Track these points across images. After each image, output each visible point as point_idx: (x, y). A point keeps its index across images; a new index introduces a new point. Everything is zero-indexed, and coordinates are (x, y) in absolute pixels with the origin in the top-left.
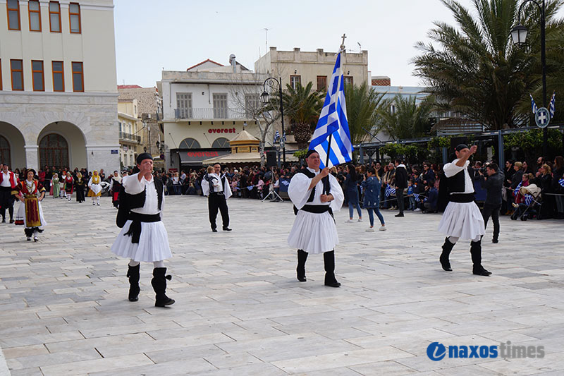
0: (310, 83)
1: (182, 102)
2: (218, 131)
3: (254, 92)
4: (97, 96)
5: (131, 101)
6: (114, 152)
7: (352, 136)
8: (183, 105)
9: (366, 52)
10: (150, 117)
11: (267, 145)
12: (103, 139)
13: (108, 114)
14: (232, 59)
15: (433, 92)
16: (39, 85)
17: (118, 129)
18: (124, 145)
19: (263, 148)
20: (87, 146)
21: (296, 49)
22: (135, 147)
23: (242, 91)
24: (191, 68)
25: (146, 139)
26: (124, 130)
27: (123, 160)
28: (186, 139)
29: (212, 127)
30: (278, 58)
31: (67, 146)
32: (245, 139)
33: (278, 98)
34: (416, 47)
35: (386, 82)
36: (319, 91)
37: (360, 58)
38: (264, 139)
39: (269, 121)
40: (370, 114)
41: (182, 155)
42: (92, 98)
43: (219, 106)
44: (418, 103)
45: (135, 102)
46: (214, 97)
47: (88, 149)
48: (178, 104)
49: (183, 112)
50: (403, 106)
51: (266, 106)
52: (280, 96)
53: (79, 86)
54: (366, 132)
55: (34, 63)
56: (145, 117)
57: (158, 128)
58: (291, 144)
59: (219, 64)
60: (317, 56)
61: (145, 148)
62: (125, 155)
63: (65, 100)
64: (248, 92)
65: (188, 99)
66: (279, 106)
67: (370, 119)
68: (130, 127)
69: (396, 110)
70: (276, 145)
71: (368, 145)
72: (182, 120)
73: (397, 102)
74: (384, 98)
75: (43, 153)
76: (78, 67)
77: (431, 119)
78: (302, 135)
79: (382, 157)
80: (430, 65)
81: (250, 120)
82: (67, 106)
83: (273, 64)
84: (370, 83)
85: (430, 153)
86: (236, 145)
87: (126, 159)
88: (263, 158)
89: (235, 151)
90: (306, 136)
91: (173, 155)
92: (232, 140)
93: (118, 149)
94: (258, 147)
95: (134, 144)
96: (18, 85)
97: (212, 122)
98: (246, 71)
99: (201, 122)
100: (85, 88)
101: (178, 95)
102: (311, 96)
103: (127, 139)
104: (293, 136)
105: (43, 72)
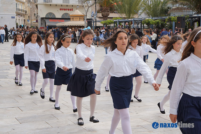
2: (65, 10)
7: (129, 14)
10: (31, 1)
11: (88, 18)
12: (7, 11)
17: (15, 6)
18: (18, 15)
19: (86, 19)
22: (24, 16)
25: (29, 12)
26: (19, 7)
27: (18, 22)
28: (49, 13)
29: (62, 8)
32: (77, 14)
38: (86, 15)
39: (89, 5)
40: (138, 4)
41: (47, 21)
54: (136, 13)
56: (29, 1)
57: (35, 7)
58: (100, 18)
61: (29, 16)
62: (19, 20)
67: (138, 7)
68: (22, 6)
69: (151, 3)
70: (93, 18)
71: (137, 19)
72: (47, 3)
78: (105, 13)
79: (143, 25)
81: (80, 5)
85: (167, 24)
86: (73, 17)
87: (19, 22)
88: (86, 24)
89: (72, 20)
90: (107, 14)
91: (42, 20)
92: (71, 14)
93: (15, 16)
94: (84, 18)
95: (24, 14)
97: (62, 5)
99: (56, 5)
103: (20, 12)
104: (101, 14)
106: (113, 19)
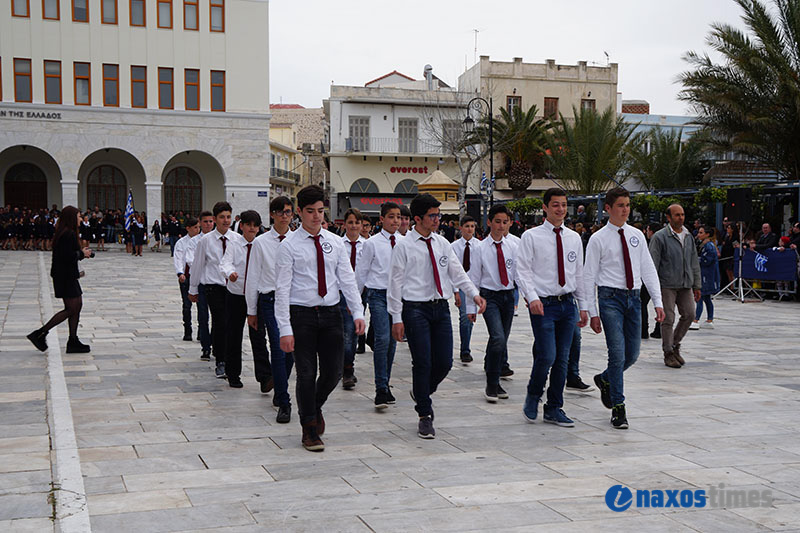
0: (534, 107)
1: (357, 129)
2: (404, 170)
3: (454, 118)
4: (242, 118)
5: (288, 125)
6: (264, 194)
7: (589, 181)
8: (357, 133)
9: (615, 66)
10: (313, 148)
11: (469, 192)
12: (248, 176)
13: (256, 143)
14: (427, 71)
15: (707, 124)
16: (167, 101)
17: (269, 163)
18: (277, 186)
19: (463, 195)
20: (226, 184)
21: (516, 59)
22: (292, 189)
23: (438, 116)
24: (370, 83)
25: (307, 178)
26: (278, 165)
28: (359, 180)
29: (396, 165)
30: (491, 71)
31: (200, 181)
32: (440, 183)
33: (487, 126)
34: (685, 59)
35: (643, 108)
36: (545, 118)
37: (607, 74)
38: (465, 183)
39: (474, 157)
40: (616, 153)
41: (354, 202)
42: (235, 120)
43: (406, 136)
44: (685, 138)
45: (295, 128)
46: (400, 123)
47: (227, 189)
48: (351, 132)
49: (357, 143)
50: (663, 143)
51: (470, 137)
52: (491, 126)
53: (219, 103)
54: (610, 177)
55: (162, 71)
56: (306, 148)
57: (323, 163)
58: (503, 191)
59: (409, 78)
60: (546, 70)
63: (199, 122)
64: (445, 118)
65: (365, 125)
66: (488, 138)
67: (615, 160)
68: (286, 162)
70: (483, 193)
72: (354, 153)
73: (654, 137)
74: (637, 130)
75: (169, 192)
76: (218, 77)
77: (703, 162)
78: (519, 180)
80: (704, 85)
81: (447, 156)
82: (202, 130)
83: (484, 80)
85: (700, 210)
88: (463, 209)
90: (524, 180)
91: (342, 200)
92: (421, 183)
93: (268, 190)
94: (457, 194)
95: (291, 184)
96: (139, 100)
97: (396, 158)
98: (446, 89)
99: (381, 157)
100: (227, 108)
101: (352, 119)
102: (534, 125)
103: (282, 178)
104: (507, 180)
105: (172, 84)
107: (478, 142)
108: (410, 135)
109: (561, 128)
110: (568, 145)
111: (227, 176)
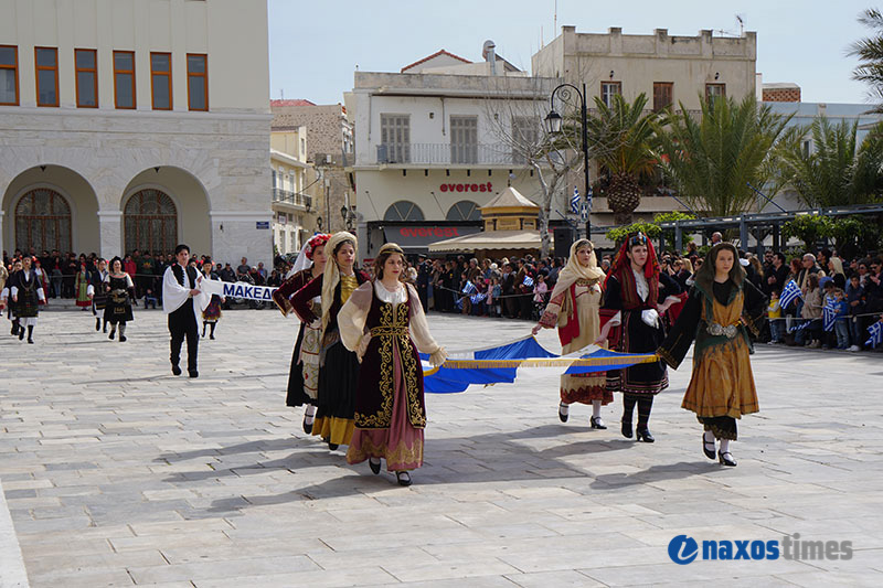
0: (643, 96)
1: (392, 131)
2: (460, 188)
3: (530, 113)
4: (232, 120)
5: (294, 129)
6: (263, 226)
7: (724, 198)
8: (392, 138)
9: (752, 35)
10: (329, 160)
11: (554, 216)
12: (241, 200)
13: (252, 154)
14: (488, 49)
16: (126, 99)
17: (270, 182)
18: (280, 213)
19: (545, 221)
20: (211, 213)
22: (301, 218)
23: (508, 111)
24: (409, 67)
25: (321, 201)
26: (281, 184)
27: (277, 242)
28: (397, 203)
29: (448, 181)
30: (579, 47)
31: (176, 213)
32: (512, 204)
33: (579, 124)
34: (863, 20)
35: (793, 94)
36: (656, 112)
37: (741, 47)
38: (549, 205)
39: (560, 168)
40: (760, 156)
41: (389, 233)
42: (222, 123)
43: (461, 141)
45: (303, 132)
46: (453, 121)
47: (213, 219)
48: (384, 136)
49: (392, 152)
50: (831, 141)
51: (553, 140)
52: (585, 124)
53: (199, 101)
54: (749, 189)
55: (119, 56)
56: (320, 160)
57: (346, 182)
59: (463, 60)
60: (654, 44)
61: (320, 218)
62: (282, 233)
63: (172, 127)
64: (519, 114)
65: (403, 127)
66: (579, 141)
67: (760, 168)
68: (292, 181)
69: (813, 150)
70: (574, 217)
71: (757, 218)
72: (390, 166)
73: (817, 134)
74: (791, 124)
75: (131, 226)
76: (198, 66)
78: (623, 198)
81: (521, 167)
82: (176, 138)
83: (567, 60)
84: (759, 96)
86: (495, 215)
87: (283, 240)
88: (546, 241)
89: (492, 226)
90: (630, 199)
91: (373, 232)
92: (485, 206)
93: (270, 219)
94: (537, 220)
95: (299, 211)
96: (87, 98)
97: (448, 171)
98: (514, 74)
99: (426, 171)
100: (211, 105)
101: (384, 119)
102: (644, 120)
103: (286, 202)
104: (606, 199)
105: (133, 73)
106: (657, 219)
107: (564, 146)
108: (467, 138)
109: (682, 123)
110: (693, 148)
111: (212, 201)
